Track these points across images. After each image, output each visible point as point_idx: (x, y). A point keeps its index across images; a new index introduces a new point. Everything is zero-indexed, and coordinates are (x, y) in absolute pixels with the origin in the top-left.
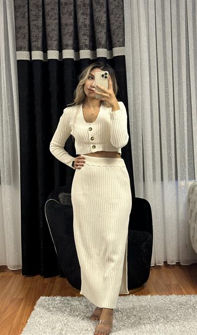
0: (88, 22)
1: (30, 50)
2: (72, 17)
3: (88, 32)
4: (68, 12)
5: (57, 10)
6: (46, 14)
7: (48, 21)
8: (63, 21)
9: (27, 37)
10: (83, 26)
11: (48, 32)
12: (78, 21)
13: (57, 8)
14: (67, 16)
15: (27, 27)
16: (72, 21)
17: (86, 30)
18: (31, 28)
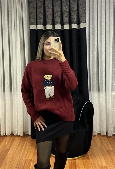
0: (68, 10)
1: (37, 24)
2: (59, 8)
3: (68, 15)
4: (57, 5)
5: (52, 4)
6: (46, 6)
7: (47, 10)
8: (55, 10)
9: (35, 18)
10: (65, 12)
11: (47, 15)
12: (63, 9)
13: (52, 3)
14: (57, 7)
15: (35, 12)
16: (60, 10)
17: (67, 14)
18: (37, 13)
